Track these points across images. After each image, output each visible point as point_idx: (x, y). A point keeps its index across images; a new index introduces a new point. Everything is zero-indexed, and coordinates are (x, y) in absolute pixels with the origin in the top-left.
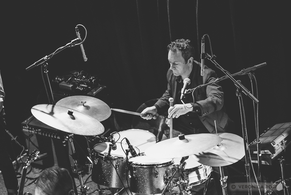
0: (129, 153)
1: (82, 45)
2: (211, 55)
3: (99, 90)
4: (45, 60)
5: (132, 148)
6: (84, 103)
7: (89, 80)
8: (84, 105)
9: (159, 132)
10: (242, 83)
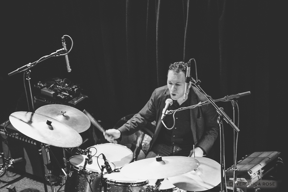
0: (104, 169)
1: (67, 57)
2: (196, 80)
3: (80, 100)
4: (28, 67)
5: (107, 165)
6: (64, 113)
7: (71, 88)
8: (64, 115)
9: (137, 147)
10: (224, 111)
